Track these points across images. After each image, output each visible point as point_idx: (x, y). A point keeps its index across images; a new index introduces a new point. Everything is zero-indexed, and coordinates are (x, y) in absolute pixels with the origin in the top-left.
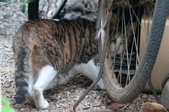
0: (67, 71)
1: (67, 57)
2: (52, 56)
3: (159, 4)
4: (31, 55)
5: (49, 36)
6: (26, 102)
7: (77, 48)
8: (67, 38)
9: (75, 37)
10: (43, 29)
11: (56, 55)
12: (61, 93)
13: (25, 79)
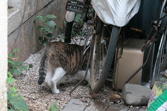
0: (73, 74)
1: (73, 64)
2: (63, 62)
3: (112, 35)
4: (49, 59)
5: (62, 50)
6: (48, 90)
7: (80, 61)
8: (75, 53)
9: (80, 54)
10: (59, 46)
11: (66, 62)
12: (69, 87)
13: (44, 71)
